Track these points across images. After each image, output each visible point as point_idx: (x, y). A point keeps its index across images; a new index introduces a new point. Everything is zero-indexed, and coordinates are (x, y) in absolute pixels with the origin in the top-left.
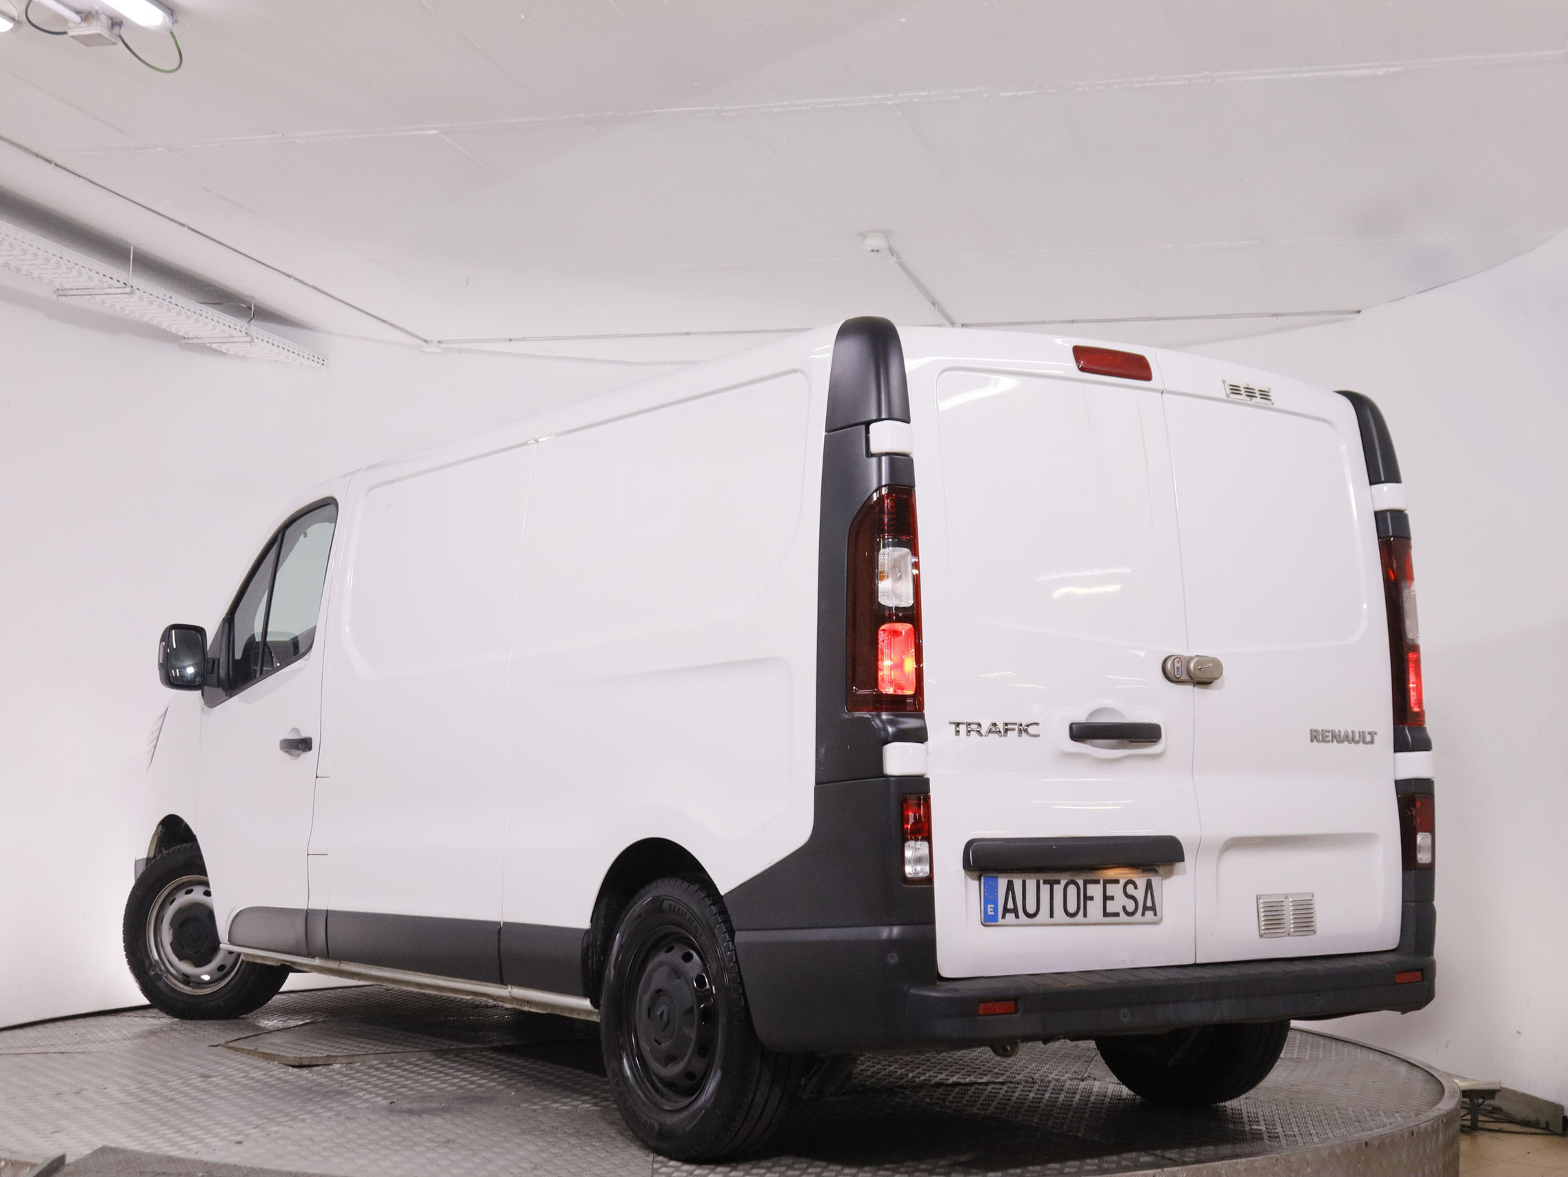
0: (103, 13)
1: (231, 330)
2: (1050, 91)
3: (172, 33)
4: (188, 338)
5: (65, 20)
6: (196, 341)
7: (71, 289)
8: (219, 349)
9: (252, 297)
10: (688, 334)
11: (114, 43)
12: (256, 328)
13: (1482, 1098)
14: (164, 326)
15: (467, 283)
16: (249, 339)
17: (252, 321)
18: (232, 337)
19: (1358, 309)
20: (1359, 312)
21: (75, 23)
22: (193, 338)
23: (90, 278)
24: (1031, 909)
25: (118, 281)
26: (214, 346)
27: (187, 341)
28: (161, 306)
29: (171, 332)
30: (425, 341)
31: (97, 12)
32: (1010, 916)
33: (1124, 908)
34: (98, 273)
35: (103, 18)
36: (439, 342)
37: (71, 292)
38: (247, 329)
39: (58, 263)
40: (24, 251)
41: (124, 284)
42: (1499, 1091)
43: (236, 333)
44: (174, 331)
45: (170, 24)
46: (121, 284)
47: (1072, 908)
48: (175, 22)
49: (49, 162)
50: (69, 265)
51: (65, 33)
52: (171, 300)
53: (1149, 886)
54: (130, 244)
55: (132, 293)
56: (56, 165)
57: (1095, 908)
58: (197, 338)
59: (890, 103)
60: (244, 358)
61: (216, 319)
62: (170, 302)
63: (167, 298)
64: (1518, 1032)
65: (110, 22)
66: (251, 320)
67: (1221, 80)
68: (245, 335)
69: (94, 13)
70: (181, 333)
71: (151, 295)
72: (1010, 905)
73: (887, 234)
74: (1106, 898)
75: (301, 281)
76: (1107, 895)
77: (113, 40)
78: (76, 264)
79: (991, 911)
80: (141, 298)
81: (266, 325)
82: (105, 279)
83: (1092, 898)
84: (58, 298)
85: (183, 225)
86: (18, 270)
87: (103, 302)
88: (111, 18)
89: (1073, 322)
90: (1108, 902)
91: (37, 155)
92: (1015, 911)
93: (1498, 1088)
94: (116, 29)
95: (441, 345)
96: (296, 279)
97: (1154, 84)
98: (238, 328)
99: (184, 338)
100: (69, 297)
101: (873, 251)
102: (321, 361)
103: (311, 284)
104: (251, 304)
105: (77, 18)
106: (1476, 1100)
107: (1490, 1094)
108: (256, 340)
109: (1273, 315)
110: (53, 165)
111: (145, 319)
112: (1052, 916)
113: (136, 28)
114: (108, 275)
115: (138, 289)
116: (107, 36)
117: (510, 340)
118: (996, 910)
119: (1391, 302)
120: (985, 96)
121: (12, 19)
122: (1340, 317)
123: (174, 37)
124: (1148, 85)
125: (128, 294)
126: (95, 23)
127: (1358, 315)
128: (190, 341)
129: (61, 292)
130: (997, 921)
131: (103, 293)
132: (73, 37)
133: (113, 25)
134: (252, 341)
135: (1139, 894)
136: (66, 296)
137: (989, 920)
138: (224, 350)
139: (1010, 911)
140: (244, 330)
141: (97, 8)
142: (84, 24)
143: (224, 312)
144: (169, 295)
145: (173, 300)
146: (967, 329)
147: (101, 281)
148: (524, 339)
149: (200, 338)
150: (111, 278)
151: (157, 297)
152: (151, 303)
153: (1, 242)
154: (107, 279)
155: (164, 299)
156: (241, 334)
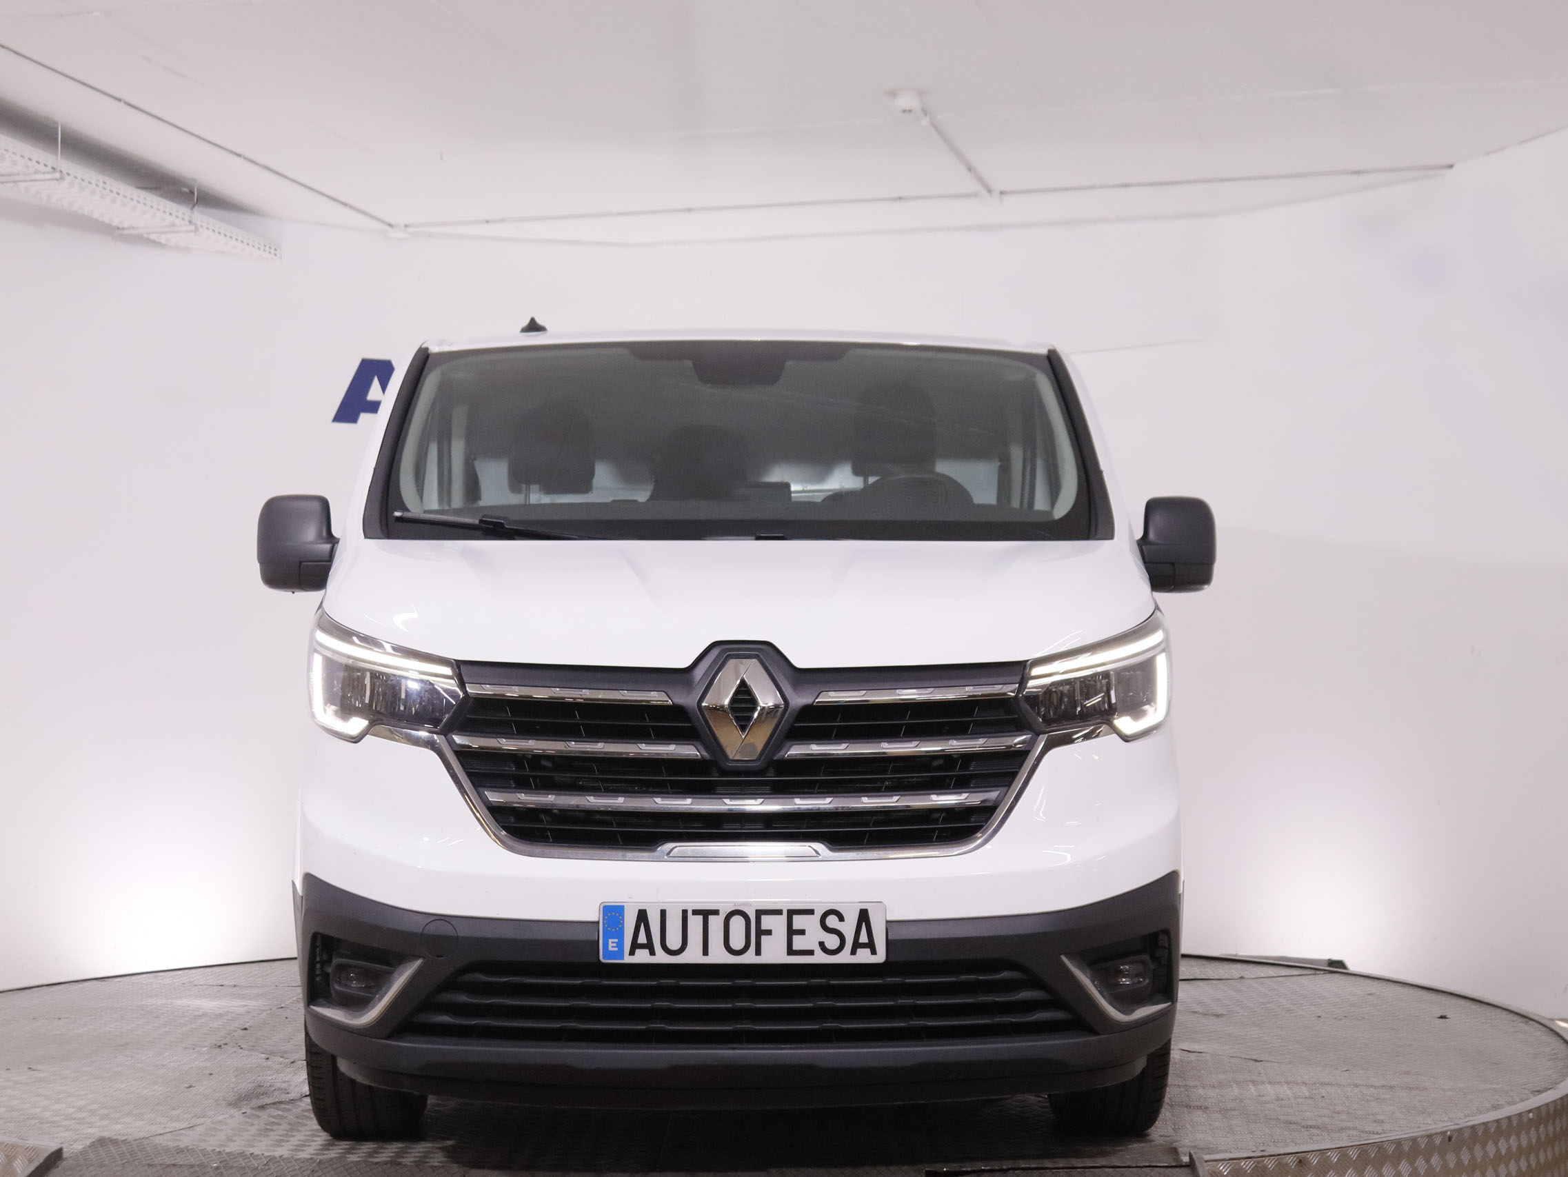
1: (173, 219)
4: (123, 229)
6: (131, 232)
8: (157, 240)
9: (194, 180)
10: (689, 210)
12: (200, 216)
14: (96, 215)
16: (192, 228)
17: (196, 208)
18: (174, 226)
19: (1450, 163)
20: (1451, 167)
22: (129, 228)
23: (14, 163)
25: (46, 165)
26: (152, 237)
27: (120, 232)
28: (93, 193)
29: (103, 222)
30: (390, 225)
34: (22, 156)
36: (406, 226)
38: (190, 216)
41: (53, 168)
43: (177, 222)
44: (106, 221)
46: (49, 169)
52: (104, 185)
54: (57, 123)
55: (62, 178)
58: (133, 228)
60: (186, 249)
61: (155, 205)
63: (101, 184)
66: (194, 206)
68: (188, 223)
70: (115, 223)
71: (83, 180)
73: (920, 92)
75: (251, 161)
80: (72, 184)
81: (211, 211)
82: (30, 163)
87: (28, 190)
95: (410, 230)
96: (245, 158)
98: (180, 215)
99: (119, 228)
101: (904, 111)
102: (273, 251)
103: (263, 162)
104: (194, 187)
108: (200, 229)
109: (1354, 173)
111: (75, 208)
114: (35, 158)
115: (68, 174)
117: (487, 222)
119: (1487, 154)
122: (1427, 173)
125: (57, 180)
127: (1449, 170)
128: (126, 232)
131: (28, 179)
134: (196, 230)
138: (163, 241)
140: (187, 218)
143: (162, 196)
144: (101, 181)
145: (107, 186)
146: (1006, 198)
147: (27, 166)
148: (502, 220)
149: (137, 228)
150: (38, 162)
151: (90, 183)
152: (82, 189)
154: (33, 163)
155: (97, 185)
156: (184, 223)
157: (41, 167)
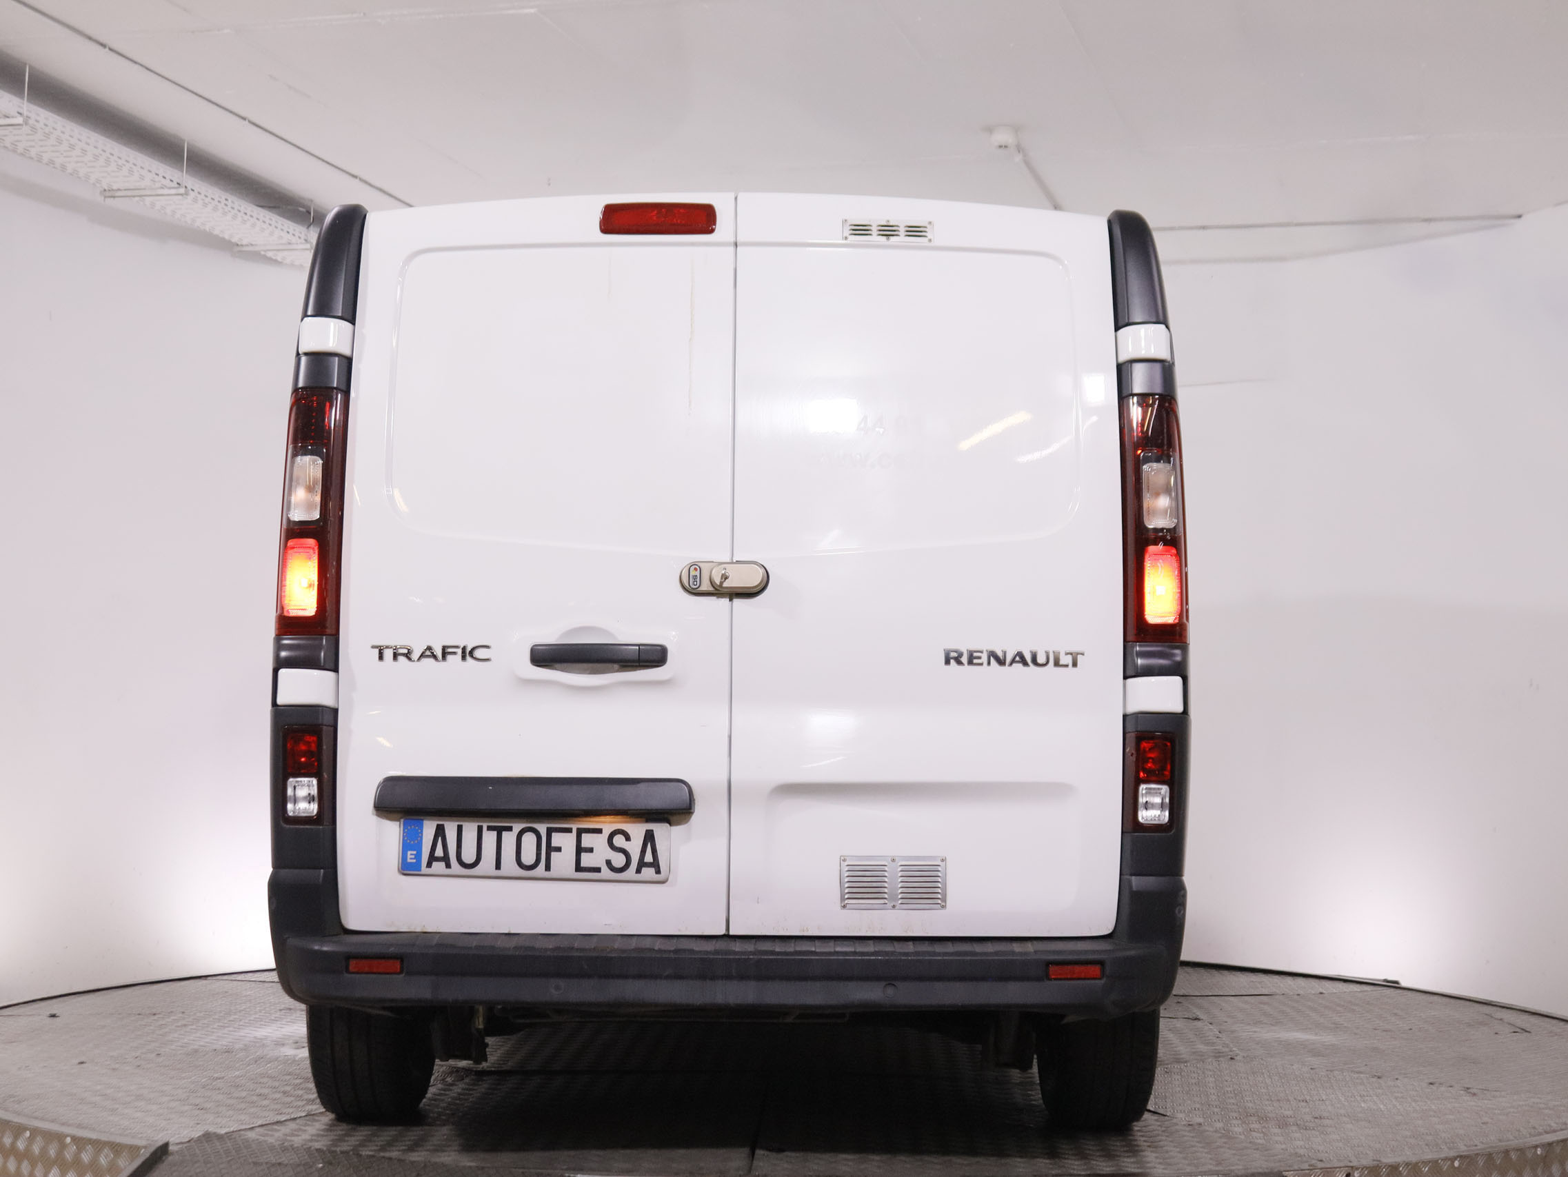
1: (289, 236)
4: (242, 245)
6: (249, 248)
7: (119, 190)
8: (274, 258)
9: (312, 201)
12: (315, 235)
14: (216, 232)
16: (308, 246)
17: (311, 227)
18: (290, 244)
19: (1522, 213)
20: (1519, 217)
22: (247, 245)
23: (142, 178)
24: (469, 855)
25: (171, 181)
26: (270, 254)
27: (239, 249)
28: (215, 209)
29: (223, 238)
32: (439, 867)
33: (608, 863)
34: (150, 171)
37: (119, 193)
38: (306, 235)
39: (108, 161)
40: (72, 147)
41: (178, 183)
43: (294, 240)
44: (227, 237)
46: (175, 185)
47: (528, 857)
49: (103, 46)
50: (120, 162)
52: (226, 202)
53: (649, 837)
54: (184, 141)
55: (186, 194)
57: (563, 861)
58: (252, 245)
61: (274, 223)
62: (226, 205)
63: (223, 201)
66: (311, 224)
68: (304, 241)
70: (234, 240)
71: (206, 196)
72: (439, 852)
74: (580, 850)
76: (583, 846)
78: (127, 161)
79: (411, 859)
80: (195, 200)
82: (157, 178)
83: (559, 849)
84: (104, 200)
86: (64, 168)
87: (153, 205)
90: (584, 856)
92: (446, 859)
98: (297, 234)
99: (238, 245)
100: (116, 199)
103: (377, 185)
104: (310, 208)
111: (198, 224)
112: (498, 866)
114: (161, 173)
115: (193, 190)
118: (418, 856)
125: (182, 195)
127: (1517, 220)
128: (244, 249)
129: (109, 193)
130: (420, 870)
131: (155, 193)
134: (311, 249)
135: (634, 847)
136: (114, 197)
137: (408, 869)
138: (279, 259)
139: (438, 859)
140: (303, 236)
143: (280, 215)
144: (223, 198)
145: (229, 203)
147: (153, 181)
149: (256, 245)
150: (164, 177)
151: (213, 199)
152: (205, 205)
153: (47, 136)
154: (160, 178)
155: (219, 202)
156: (299, 241)
157: (167, 182)
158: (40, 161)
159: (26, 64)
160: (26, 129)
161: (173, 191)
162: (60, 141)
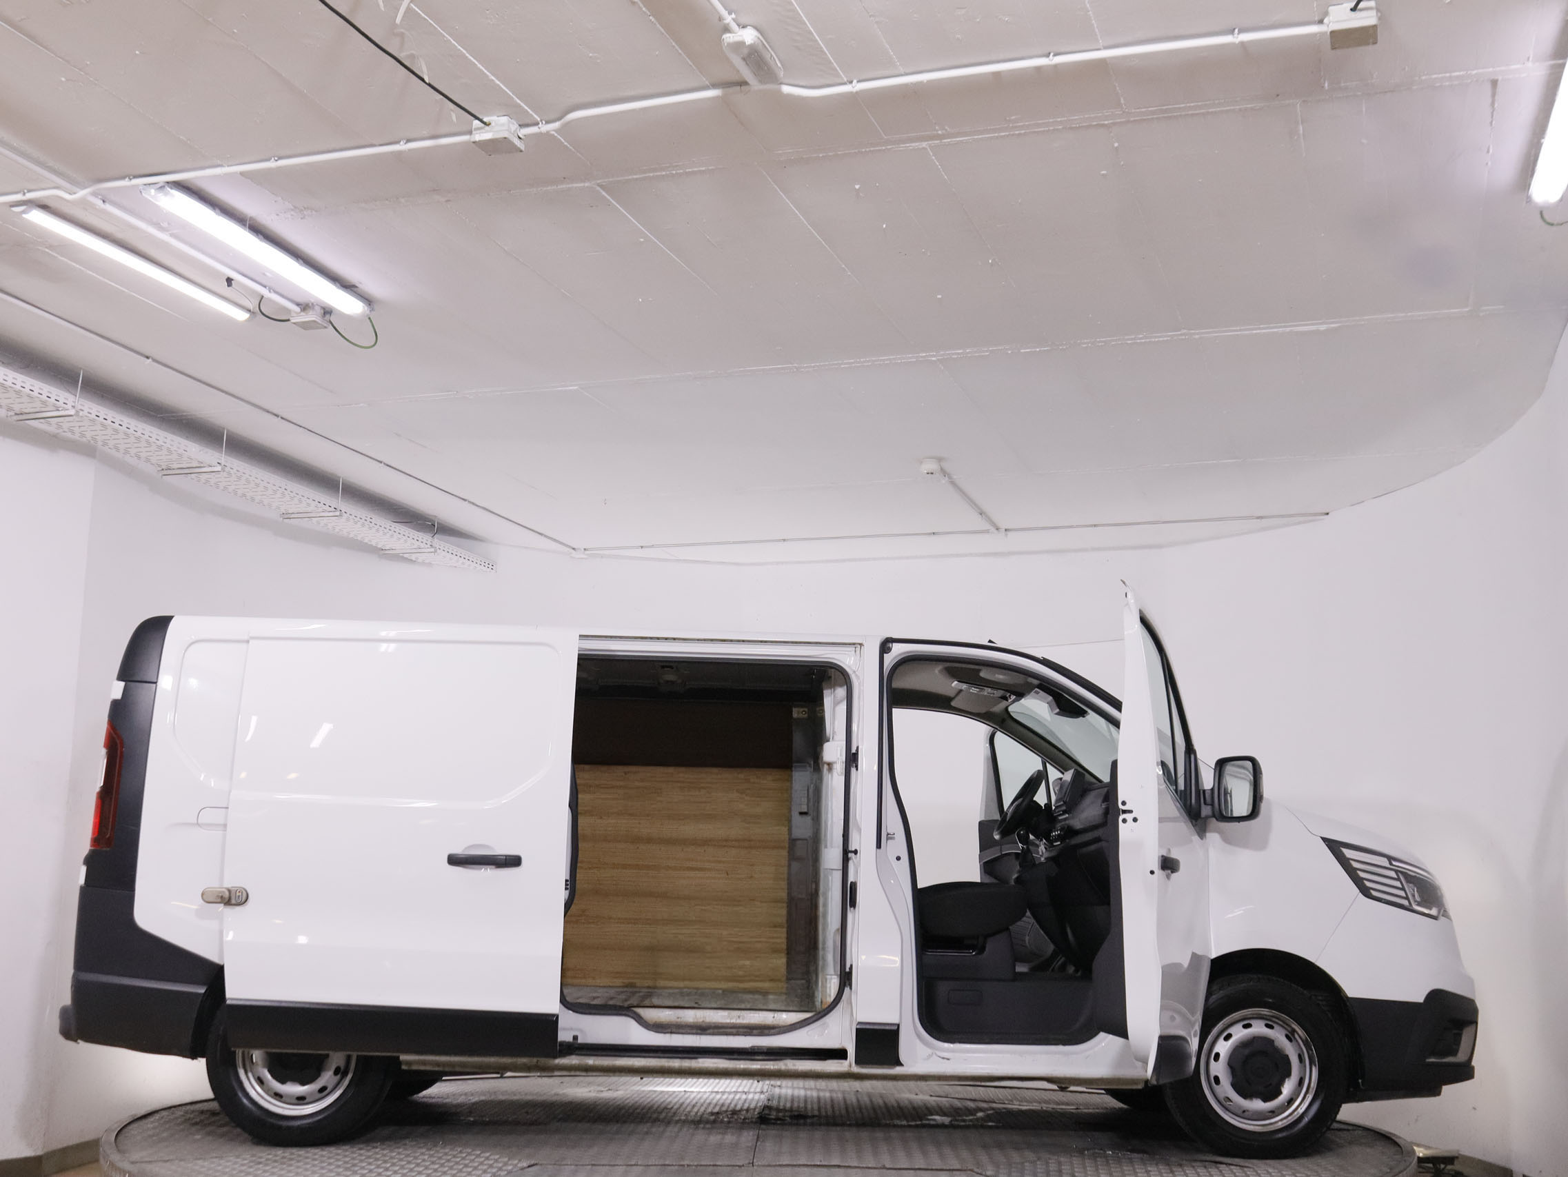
0: (317, 305)
1: (419, 543)
2: (1061, 347)
3: (369, 318)
4: (385, 550)
5: (288, 311)
6: (390, 552)
7: (293, 513)
8: (409, 559)
9: (436, 516)
10: (784, 540)
11: (325, 327)
12: (439, 541)
13: (1443, 1163)
14: (366, 541)
15: (605, 504)
16: (433, 550)
17: (436, 536)
18: (420, 548)
19: (1327, 511)
20: (1328, 514)
21: (296, 313)
22: (389, 550)
23: (308, 504)
25: (330, 506)
26: (406, 556)
27: (383, 552)
28: (363, 525)
29: (372, 545)
30: (574, 549)
31: (312, 304)
34: (314, 500)
35: (317, 308)
36: (585, 549)
37: (293, 516)
38: (431, 542)
39: (283, 494)
40: (257, 485)
41: (335, 508)
42: (1457, 1157)
43: (422, 545)
44: (374, 544)
45: (368, 312)
46: (332, 509)
48: (372, 310)
49: (277, 416)
51: (289, 320)
52: (371, 520)
54: (340, 477)
55: (341, 515)
56: (282, 418)
58: (392, 549)
59: (933, 359)
60: (430, 564)
61: (407, 535)
62: (371, 522)
63: (369, 520)
64: (1475, 1109)
65: (322, 311)
66: (434, 535)
67: (1197, 337)
68: (430, 547)
69: (310, 304)
70: (379, 546)
71: (356, 517)
73: (940, 460)
75: (473, 504)
77: (325, 325)
78: (297, 494)
80: (348, 520)
81: (447, 538)
82: (319, 505)
84: (283, 520)
85: (381, 462)
86: (253, 499)
87: (318, 523)
88: (324, 308)
89: (1095, 526)
91: (268, 412)
93: (1457, 1155)
94: (327, 316)
95: (587, 552)
96: (470, 502)
97: (1143, 341)
98: (425, 541)
99: (382, 550)
100: (292, 520)
101: (928, 473)
102: (490, 566)
103: (483, 505)
104: (435, 522)
105: (297, 309)
106: (1438, 1166)
107: (1450, 1160)
108: (439, 551)
109: (1258, 518)
110: (279, 418)
111: (351, 536)
113: (343, 316)
114: (323, 501)
115: (346, 513)
116: (320, 322)
117: (642, 547)
119: (1352, 505)
120: (1010, 352)
121: (250, 311)
122: (1310, 518)
123: (371, 321)
124: (1138, 341)
125: (338, 516)
126: (311, 312)
127: (1326, 516)
128: (387, 552)
129: (286, 516)
131: (318, 516)
132: (294, 323)
133: (324, 313)
134: (435, 551)
136: (290, 519)
138: (414, 560)
140: (429, 543)
141: (313, 301)
142: (302, 314)
143: (413, 529)
144: (369, 517)
145: (373, 521)
146: (1009, 534)
147: (317, 507)
148: (652, 546)
149: (395, 550)
150: (325, 504)
151: (361, 518)
152: (356, 522)
153: (239, 478)
154: (321, 505)
155: (366, 520)
156: (426, 546)
158: (236, 494)
159: (224, 429)
160: (225, 474)
161: (331, 514)
162: (248, 482)
